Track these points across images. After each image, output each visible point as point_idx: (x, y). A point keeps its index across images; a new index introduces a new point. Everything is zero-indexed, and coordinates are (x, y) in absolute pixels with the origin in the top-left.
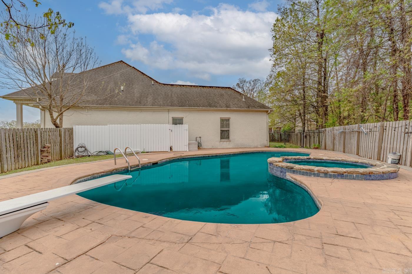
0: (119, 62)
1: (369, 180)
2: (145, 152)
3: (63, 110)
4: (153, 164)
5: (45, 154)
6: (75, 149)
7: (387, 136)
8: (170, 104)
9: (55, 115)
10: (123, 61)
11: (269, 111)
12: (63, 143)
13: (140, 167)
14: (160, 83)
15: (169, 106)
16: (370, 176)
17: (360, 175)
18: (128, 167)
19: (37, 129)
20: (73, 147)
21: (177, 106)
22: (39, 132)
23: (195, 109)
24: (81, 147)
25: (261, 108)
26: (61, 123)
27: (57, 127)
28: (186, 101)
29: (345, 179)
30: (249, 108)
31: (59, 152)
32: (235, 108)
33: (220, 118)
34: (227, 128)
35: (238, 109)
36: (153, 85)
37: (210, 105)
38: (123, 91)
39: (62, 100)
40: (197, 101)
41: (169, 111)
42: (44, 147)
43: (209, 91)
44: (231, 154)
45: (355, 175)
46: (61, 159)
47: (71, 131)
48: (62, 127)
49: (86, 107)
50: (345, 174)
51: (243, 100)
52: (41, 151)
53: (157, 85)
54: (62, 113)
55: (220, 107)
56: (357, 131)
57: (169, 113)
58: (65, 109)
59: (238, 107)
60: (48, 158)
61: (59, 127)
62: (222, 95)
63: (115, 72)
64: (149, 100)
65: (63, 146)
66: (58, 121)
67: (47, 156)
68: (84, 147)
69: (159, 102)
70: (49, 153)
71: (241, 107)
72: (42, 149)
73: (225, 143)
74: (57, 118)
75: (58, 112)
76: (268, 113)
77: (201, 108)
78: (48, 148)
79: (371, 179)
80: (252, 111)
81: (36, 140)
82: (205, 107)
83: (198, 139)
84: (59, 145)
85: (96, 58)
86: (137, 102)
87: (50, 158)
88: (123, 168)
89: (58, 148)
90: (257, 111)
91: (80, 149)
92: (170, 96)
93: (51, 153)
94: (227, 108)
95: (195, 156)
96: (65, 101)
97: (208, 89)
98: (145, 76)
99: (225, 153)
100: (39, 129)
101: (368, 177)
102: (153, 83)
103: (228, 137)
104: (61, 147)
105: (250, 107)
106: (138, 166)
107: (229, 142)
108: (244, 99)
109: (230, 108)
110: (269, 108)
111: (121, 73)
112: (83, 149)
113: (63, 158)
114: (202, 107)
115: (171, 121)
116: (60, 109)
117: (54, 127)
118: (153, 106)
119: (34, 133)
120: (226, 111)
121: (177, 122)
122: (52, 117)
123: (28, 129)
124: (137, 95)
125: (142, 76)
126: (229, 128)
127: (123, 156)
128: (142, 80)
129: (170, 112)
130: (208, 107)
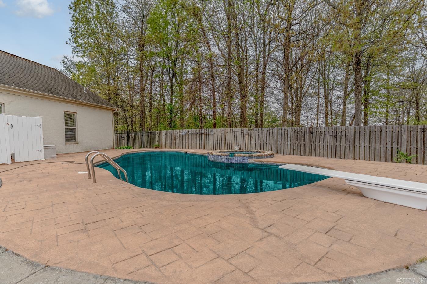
7: (229, 137)
23: (31, 92)
25: (108, 105)
28: (2, 75)
32: (84, 101)
33: (65, 111)
34: (72, 126)
37: (50, 91)
40: (22, 78)
51: (85, 92)
55: (66, 97)
56: (203, 134)
59: (87, 101)
71: (89, 101)
73: (72, 146)
77: (39, 92)
80: (100, 108)
82: (45, 92)
90: (104, 109)
94: (76, 99)
103: (73, 139)
105: (98, 103)
107: (76, 144)
109: (78, 100)
120: (73, 103)
126: (75, 126)
130: (49, 93)
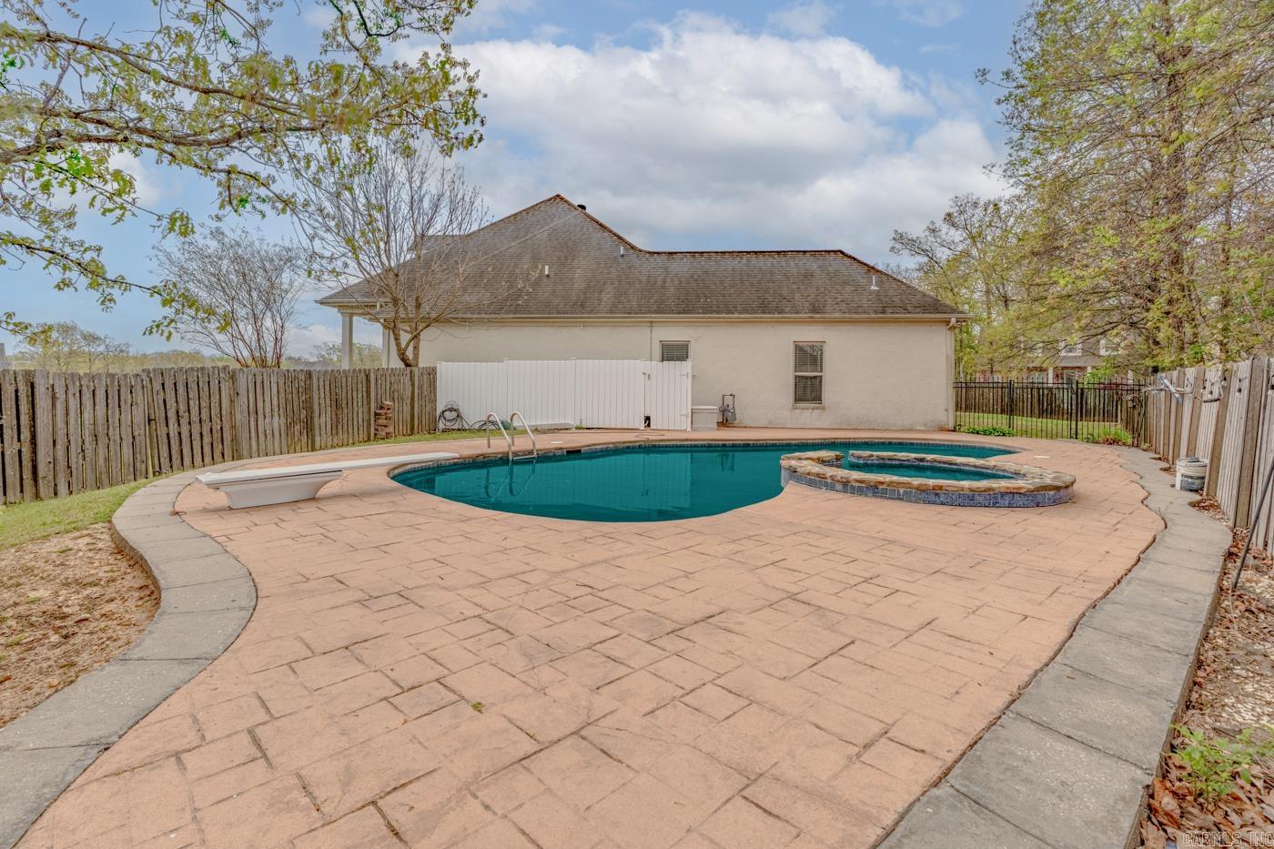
0: (551, 199)
1: (934, 503)
2: (583, 428)
3: (420, 328)
4: (569, 452)
5: (382, 421)
6: (439, 412)
8: (655, 307)
9: (405, 338)
10: (563, 196)
11: (953, 320)
12: (416, 399)
13: (535, 455)
14: (640, 251)
15: (653, 313)
16: (937, 494)
17: (914, 491)
18: (508, 453)
19: (369, 371)
20: (435, 410)
21: (672, 312)
22: (372, 377)
23: (719, 318)
24: (451, 410)
25: (925, 310)
26: (416, 355)
27: (407, 365)
28: (698, 297)
29: (882, 497)
30: (884, 312)
31: (409, 419)
32: (837, 315)
33: (794, 342)
34: (816, 371)
35: (847, 315)
36: (622, 256)
37: (764, 308)
38: (548, 276)
39: (418, 306)
40: (730, 295)
41: (651, 326)
42: (382, 408)
43: (773, 265)
44: (794, 442)
45: (902, 491)
46: (412, 434)
47: (432, 372)
48: (417, 365)
49: (464, 320)
50: (880, 487)
51: (873, 288)
52: (376, 414)
53: (632, 255)
54: (419, 334)
55: (792, 313)
57: (651, 332)
58: (424, 325)
59: (850, 312)
60: (387, 430)
61: (410, 366)
62: (808, 276)
63: (539, 227)
64: (605, 297)
65: (416, 406)
66: (410, 354)
67: (386, 426)
68: (455, 410)
69: (629, 301)
70: (390, 418)
71: (861, 309)
72: (378, 411)
73: (807, 413)
74: (407, 346)
75: (411, 332)
76: (951, 325)
77: (736, 315)
78: (389, 409)
79: (938, 501)
80: (896, 321)
81: (367, 392)
82: (749, 313)
83: (729, 400)
84: (409, 404)
85: (485, 209)
86: (575, 304)
87: (391, 429)
88: (499, 453)
89: (407, 408)
90: (912, 322)
91: (448, 414)
92: (659, 284)
93: (392, 420)
94: (816, 313)
95: (685, 443)
96: (426, 308)
97: (771, 259)
98: (606, 234)
99: (773, 440)
100: (372, 371)
101: (933, 498)
102: (622, 252)
103: (817, 398)
104: (413, 408)
105: (889, 310)
106: (531, 452)
107: (813, 410)
108: (876, 285)
109: (821, 313)
110: (953, 311)
111: (551, 231)
112: (454, 414)
113: (416, 431)
114: (739, 313)
115: (657, 351)
116: (413, 325)
117: (402, 365)
118: (611, 313)
119: (364, 378)
120: (811, 321)
121: (675, 353)
122: (398, 345)
123: (354, 370)
124: (579, 285)
125: (600, 235)
126: (822, 371)
127: (527, 432)
128: (598, 244)
129: (654, 329)
130: (757, 313)
